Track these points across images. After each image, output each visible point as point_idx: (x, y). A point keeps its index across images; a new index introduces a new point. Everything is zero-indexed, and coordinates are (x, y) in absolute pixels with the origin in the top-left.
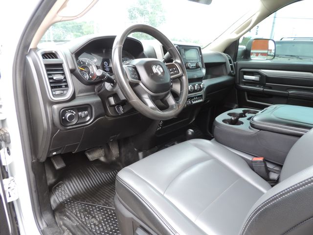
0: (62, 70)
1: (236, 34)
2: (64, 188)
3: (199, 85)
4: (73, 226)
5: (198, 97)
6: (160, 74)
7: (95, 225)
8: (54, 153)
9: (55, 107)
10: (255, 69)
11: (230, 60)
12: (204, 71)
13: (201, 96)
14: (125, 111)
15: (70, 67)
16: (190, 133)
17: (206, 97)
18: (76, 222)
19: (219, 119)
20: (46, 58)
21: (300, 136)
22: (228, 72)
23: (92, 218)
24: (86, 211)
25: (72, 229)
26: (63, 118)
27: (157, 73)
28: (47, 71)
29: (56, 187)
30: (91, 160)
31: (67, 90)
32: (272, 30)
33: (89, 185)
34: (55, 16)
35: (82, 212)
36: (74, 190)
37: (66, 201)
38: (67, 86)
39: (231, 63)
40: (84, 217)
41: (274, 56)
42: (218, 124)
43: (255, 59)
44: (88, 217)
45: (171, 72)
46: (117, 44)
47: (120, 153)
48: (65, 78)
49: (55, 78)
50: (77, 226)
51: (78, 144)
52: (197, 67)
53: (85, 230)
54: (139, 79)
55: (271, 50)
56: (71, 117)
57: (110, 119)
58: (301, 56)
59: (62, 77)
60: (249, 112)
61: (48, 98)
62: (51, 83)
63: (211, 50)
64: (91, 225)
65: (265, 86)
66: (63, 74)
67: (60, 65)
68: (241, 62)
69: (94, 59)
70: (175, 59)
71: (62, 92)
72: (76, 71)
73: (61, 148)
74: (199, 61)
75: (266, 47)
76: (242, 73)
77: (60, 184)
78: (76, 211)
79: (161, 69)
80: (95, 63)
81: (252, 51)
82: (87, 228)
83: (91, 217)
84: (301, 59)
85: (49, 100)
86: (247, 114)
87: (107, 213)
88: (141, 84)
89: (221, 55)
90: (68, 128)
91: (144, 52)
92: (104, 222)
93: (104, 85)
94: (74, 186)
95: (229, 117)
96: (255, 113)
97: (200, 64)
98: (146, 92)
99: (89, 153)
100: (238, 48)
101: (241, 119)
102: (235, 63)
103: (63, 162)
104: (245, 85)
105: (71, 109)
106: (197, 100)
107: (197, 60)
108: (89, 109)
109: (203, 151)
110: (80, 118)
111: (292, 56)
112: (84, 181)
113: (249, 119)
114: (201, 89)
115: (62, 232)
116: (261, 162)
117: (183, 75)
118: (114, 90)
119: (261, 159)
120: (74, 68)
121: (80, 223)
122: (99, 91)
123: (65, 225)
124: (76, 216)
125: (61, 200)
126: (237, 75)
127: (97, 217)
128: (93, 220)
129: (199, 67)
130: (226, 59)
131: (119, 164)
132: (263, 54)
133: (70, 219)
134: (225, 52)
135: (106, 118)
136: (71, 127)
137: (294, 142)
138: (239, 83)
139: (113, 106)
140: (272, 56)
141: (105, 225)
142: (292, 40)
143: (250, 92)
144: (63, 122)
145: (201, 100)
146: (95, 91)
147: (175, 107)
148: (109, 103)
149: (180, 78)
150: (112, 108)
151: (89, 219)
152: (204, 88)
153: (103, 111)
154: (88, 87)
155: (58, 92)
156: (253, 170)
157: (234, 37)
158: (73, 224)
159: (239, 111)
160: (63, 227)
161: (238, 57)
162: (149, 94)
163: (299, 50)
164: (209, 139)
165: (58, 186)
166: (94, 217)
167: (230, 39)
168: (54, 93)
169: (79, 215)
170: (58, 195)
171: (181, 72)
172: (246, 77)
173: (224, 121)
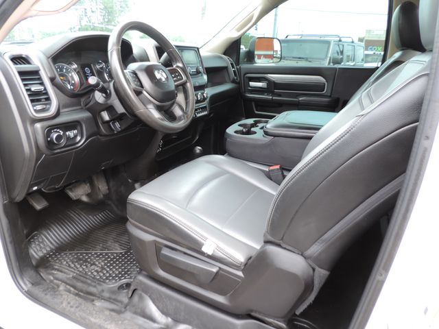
0: (40, 79)
1: (236, 32)
2: (43, 239)
3: (203, 94)
4: (68, 279)
5: (202, 108)
6: (164, 80)
7: (97, 271)
8: (35, 188)
9: (38, 125)
10: (261, 74)
11: (232, 64)
12: (205, 77)
13: (205, 107)
14: (123, 128)
15: (49, 75)
16: (198, 151)
17: (211, 109)
18: (72, 273)
19: (231, 130)
20: (17, 64)
21: (310, 138)
22: (231, 78)
23: (92, 265)
24: (80, 260)
25: (68, 282)
26: (49, 139)
27: (160, 79)
28: (23, 80)
29: (31, 239)
30: (75, 198)
31: (50, 104)
32: (275, 24)
33: (75, 232)
34: (29, 10)
35: (76, 262)
36: (57, 240)
37: (48, 254)
38: (48, 99)
39: (233, 67)
40: (81, 266)
41: (281, 58)
42: (230, 136)
43: (260, 63)
44: (86, 266)
45: (173, 78)
46: (113, 45)
47: (109, 189)
48: (45, 89)
49: (33, 89)
50: (74, 277)
51: (65, 174)
52: (198, 72)
53: (87, 278)
54: (142, 86)
55: (277, 51)
56: (59, 138)
57: (103, 139)
58: (310, 58)
59: (42, 88)
60: (260, 122)
61: (29, 115)
62: (29, 95)
63: (208, 51)
64: (92, 273)
65: (274, 94)
66: (42, 84)
67: (36, 73)
68: (245, 66)
69: (72, 64)
70: (176, 63)
71: (45, 106)
72: (56, 80)
73: (44, 180)
74: (199, 65)
75: (271, 47)
76: (247, 80)
77: (36, 235)
78: (67, 263)
79: (164, 74)
80: (75, 70)
81: (256, 53)
82: (88, 277)
83: (89, 265)
84: (310, 61)
85: (30, 117)
86: (258, 125)
87: (109, 257)
88: (144, 92)
89: (221, 58)
90: (56, 151)
91: (134, 55)
92: (108, 267)
93: (94, 96)
94: (54, 235)
95: (241, 128)
96: (267, 122)
97: (201, 69)
98: (151, 102)
99: (71, 190)
100: (240, 48)
101: (253, 129)
102: (238, 67)
103: (44, 200)
104: (252, 94)
105: (57, 128)
106: (201, 112)
107: (197, 64)
108: (79, 127)
109: (217, 166)
110: (68, 138)
111: (300, 58)
112: (66, 228)
113: (262, 128)
114: (204, 99)
115: (56, 287)
116: (278, 169)
117: (187, 82)
118: (109, 102)
119: (278, 167)
120: (54, 76)
121: (77, 274)
122: (86, 105)
123: (57, 279)
124: (69, 266)
125: (41, 254)
126: (242, 81)
127: (97, 263)
128: (93, 267)
129: (200, 73)
130: (227, 62)
131: (109, 202)
132: (266, 56)
133: (61, 271)
134: (225, 53)
135: (98, 138)
136: (59, 151)
137: (307, 145)
138: (245, 92)
139: (108, 122)
140: (278, 58)
141: (111, 269)
142: (298, 38)
143: (257, 101)
144: (50, 144)
145: (205, 113)
146: (80, 105)
147: (183, 118)
148: (102, 118)
149: (184, 85)
150: (106, 125)
151: (87, 267)
152: (207, 97)
153: (95, 129)
154: (73, 100)
155: (39, 107)
156: (271, 180)
157: (235, 35)
158: (68, 276)
159: (250, 121)
160: (55, 281)
161: (241, 60)
162: (154, 104)
163: (307, 51)
164: (223, 154)
165: (33, 238)
166: (94, 264)
167: (230, 38)
168: (35, 108)
169: (73, 266)
170: (35, 249)
171: (184, 78)
172: (252, 84)
173: (236, 132)
